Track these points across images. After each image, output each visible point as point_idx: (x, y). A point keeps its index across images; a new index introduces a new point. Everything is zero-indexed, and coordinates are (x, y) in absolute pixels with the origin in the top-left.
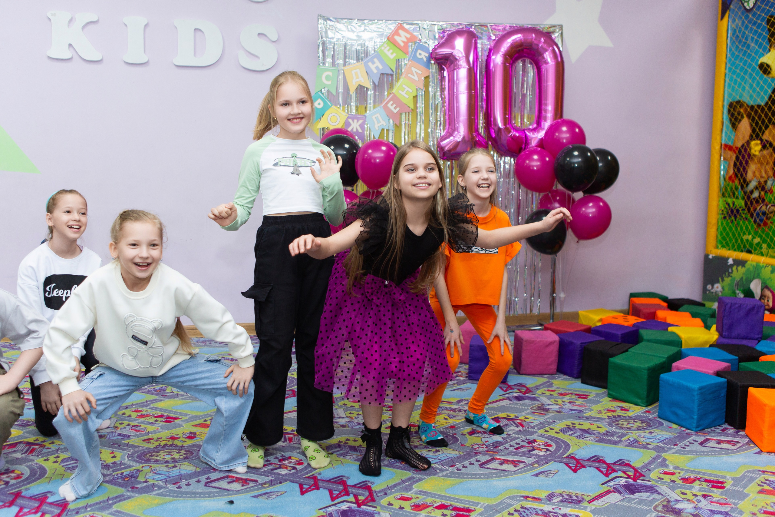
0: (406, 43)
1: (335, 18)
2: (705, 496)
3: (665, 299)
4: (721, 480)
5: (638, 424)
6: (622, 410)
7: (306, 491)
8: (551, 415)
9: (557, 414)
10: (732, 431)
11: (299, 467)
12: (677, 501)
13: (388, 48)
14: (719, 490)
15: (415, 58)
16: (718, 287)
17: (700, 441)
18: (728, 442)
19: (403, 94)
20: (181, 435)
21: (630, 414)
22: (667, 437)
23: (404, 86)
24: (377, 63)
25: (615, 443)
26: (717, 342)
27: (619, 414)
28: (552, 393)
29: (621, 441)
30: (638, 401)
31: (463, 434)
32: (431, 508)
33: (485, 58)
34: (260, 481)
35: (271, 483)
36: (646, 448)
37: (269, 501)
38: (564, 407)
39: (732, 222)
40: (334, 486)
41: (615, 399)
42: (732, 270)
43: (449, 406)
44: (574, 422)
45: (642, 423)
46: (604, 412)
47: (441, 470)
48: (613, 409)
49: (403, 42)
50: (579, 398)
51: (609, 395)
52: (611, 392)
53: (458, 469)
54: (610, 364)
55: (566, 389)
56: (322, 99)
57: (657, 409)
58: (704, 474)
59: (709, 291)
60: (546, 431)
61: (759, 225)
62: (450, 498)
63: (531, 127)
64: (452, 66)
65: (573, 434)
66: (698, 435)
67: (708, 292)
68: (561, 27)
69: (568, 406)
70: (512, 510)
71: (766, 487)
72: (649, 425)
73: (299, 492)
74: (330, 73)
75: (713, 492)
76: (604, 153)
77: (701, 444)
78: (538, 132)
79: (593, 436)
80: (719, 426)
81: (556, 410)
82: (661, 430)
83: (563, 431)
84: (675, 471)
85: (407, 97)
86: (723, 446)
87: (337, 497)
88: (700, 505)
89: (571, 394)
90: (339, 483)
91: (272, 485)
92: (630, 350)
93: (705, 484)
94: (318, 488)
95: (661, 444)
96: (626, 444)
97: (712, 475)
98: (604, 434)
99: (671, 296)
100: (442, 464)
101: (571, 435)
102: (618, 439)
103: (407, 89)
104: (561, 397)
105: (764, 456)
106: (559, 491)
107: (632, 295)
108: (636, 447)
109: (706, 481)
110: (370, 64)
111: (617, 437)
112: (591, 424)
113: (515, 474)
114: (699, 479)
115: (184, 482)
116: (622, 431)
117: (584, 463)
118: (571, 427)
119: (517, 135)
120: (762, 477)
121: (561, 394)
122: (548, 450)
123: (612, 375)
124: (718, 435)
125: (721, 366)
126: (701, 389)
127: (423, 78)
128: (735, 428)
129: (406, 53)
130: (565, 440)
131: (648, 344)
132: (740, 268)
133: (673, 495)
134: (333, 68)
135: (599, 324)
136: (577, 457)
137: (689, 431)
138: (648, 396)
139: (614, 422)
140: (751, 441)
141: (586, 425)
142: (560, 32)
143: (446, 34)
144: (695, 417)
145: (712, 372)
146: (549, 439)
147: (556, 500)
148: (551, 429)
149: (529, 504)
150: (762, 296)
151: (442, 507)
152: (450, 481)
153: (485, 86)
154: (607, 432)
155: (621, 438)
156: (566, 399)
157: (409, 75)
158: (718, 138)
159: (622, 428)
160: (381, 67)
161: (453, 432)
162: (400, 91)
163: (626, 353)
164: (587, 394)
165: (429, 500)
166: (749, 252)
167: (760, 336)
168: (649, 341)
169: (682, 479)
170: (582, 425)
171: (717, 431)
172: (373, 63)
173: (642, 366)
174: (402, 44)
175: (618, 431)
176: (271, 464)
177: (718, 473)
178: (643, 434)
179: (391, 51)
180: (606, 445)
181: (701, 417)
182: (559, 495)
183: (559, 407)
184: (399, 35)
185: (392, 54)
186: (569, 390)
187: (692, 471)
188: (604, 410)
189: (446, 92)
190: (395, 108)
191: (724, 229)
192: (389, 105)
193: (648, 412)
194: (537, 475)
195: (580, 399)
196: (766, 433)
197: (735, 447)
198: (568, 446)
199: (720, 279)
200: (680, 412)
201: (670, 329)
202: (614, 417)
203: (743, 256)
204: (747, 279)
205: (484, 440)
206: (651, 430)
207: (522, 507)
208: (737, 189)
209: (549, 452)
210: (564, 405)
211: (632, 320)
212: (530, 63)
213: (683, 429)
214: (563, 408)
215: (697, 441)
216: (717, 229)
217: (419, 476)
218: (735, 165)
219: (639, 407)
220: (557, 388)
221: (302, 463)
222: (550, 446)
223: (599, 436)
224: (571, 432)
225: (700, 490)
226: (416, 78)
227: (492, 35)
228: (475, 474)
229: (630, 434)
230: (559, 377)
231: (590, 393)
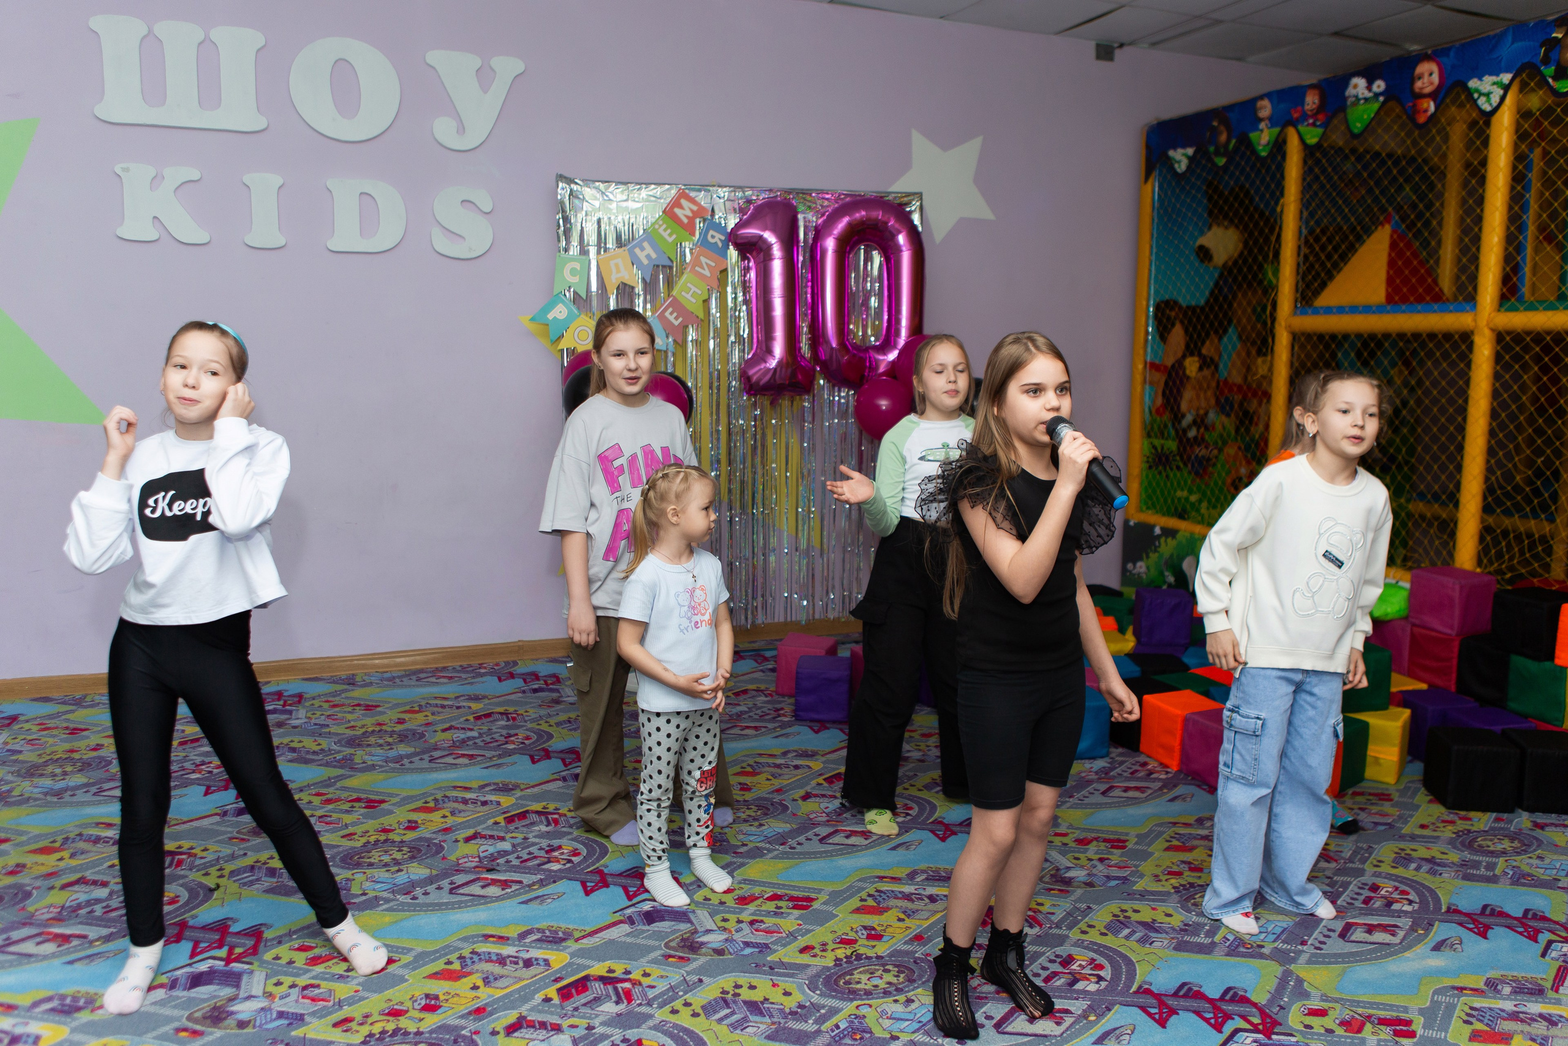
0: (692, 220)
2: (1101, 860)
4: (1122, 838)
7: (592, 890)
9: (920, 763)
11: (576, 859)
12: (1068, 868)
14: (1120, 851)
18: (1137, 789)
19: (688, 296)
20: (396, 826)
23: (689, 285)
31: (794, 800)
32: (761, 900)
34: (525, 882)
35: (542, 883)
37: (544, 907)
38: (929, 753)
39: (1160, 473)
40: (629, 881)
42: (1159, 542)
43: (771, 761)
47: (769, 851)
53: (791, 848)
58: (1103, 832)
59: (1131, 572)
61: (1197, 474)
62: (784, 885)
63: (877, 344)
64: (762, 255)
66: (1101, 782)
67: (1129, 574)
68: (920, 195)
70: (864, 895)
71: (1175, 843)
73: (582, 893)
74: (577, 264)
75: (1112, 854)
77: (1104, 793)
78: (889, 353)
83: (928, 787)
84: (1069, 831)
85: (693, 300)
86: (1131, 794)
87: (635, 895)
88: (1094, 871)
90: (635, 877)
91: (544, 886)
93: (1103, 846)
94: (607, 885)
97: (1113, 833)
100: (769, 843)
103: (693, 289)
104: (924, 739)
106: (923, 866)
109: (1105, 840)
110: (637, 251)
113: (866, 849)
114: (1096, 839)
115: (418, 891)
117: (954, 829)
120: (1171, 831)
121: (924, 735)
122: (908, 814)
124: (1125, 780)
129: (692, 234)
130: (930, 799)
132: (1168, 539)
133: (1064, 862)
134: (582, 257)
136: (945, 821)
142: (918, 204)
146: (909, 799)
147: (920, 878)
148: (911, 785)
149: (885, 887)
151: (775, 897)
152: (781, 864)
161: (780, 797)
162: (683, 293)
165: (757, 891)
169: (1076, 841)
174: (685, 221)
176: (536, 857)
177: (1120, 830)
182: (923, 871)
183: (922, 753)
187: (1089, 830)
194: (894, 848)
197: (1145, 795)
198: (934, 808)
199: (1144, 556)
203: (1174, 522)
204: (1177, 556)
205: (823, 806)
207: (878, 891)
209: (909, 818)
210: (929, 751)
212: (876, 249)
214: (927, 755)
215: (1099, 790)
217: (741, 860)
218: (1164, 394)
221: (579, 854)
222: (911, 808)
225: (1096, 853)
226: (707, 272)
228: (814, 853)
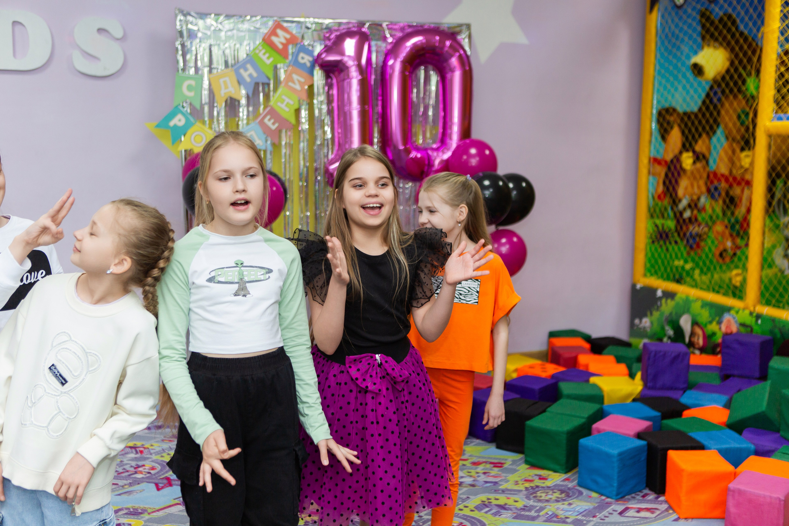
0: (285, 46)
1: (197, 13)
3: (587, 338)
5: (557, 494)
6: (540, 479)
8: (465, 489)
9: (472, 488)
10: (652, 496)
13: (263, 51)
15: (296, 63)
16: (646, 322)
17: (619, 510)
18: (648, 510)
19: (283, 106)
21: (548, 483)
22: (587, 508)
23: (284, 97)
24: (251, 70)
25: (533, 519)
26: (641, 396)
27: (538, 484)
28: (464, 463)
29: (538, 516)
30: (557, 467)
33: (381, 63)
36: (564, 522)
38: (479, 479)
39: (661, 246)
41: (533, 466)
42: (661, 302)
44: (490, 497)
45: (562, 493)
46: (521, 482)
48: (530, 478)
49: (282, 44)
50: (495, 466)
51: (527, 462)
52: (529, 459)
54: (527, 429)
55: (479, 457)
56: (183, 114)
57: (576, 476)
59: (637, 326)
60: (461, 510)
61: (691, 247)
63: (435, 146)
64: (342, 75)
65: (489, 511)
66: (618, 504)
67: (635, 328)
68: (468, 26)
69: (483, 478)
72: (568, 496)
74: (193, 83)
76: (517, 179)
77: (621, 513)
78: (444, 153)
79: (510, 512)
80: (640, 491)
81: (470, 483)
82: (581, 500)
83: (478, 508)
85: (287, 109)
86: (643, 514)
89: (486, 462)
92: (549, 409)
95: (580, 517)
96: (544, 519)
98: (521, 509)
99: (596, 334)
101: (486, 512)
102: (536, 514)
103: (287, 100)
104: (474, 467)
105: (682, 522)
107: (552, 335)
108: (555, 522)
110: (242, 71)
111: (536, 512)
112: (508, 498)
116: (540, 504)
118: (486, 503)
119: (419, 155)
121: (474, 464)
123: (529, 441)
124: (638, 503)
125: (643, 425)
126: (620, 454)
127: (306, 87)
128: (656, 493)
129: (286, 57)
130: (481, 518)
131: (569, 401)
132: (669, 301)
134: (197, 76)
135: (515, 375)
137: (609, 500)
138: (567, 461)
139: (532, 494)
140: (670, 507)
141: (502, 500)
142: (467, 33)
143: (333, 36)
144: (615, 485)
145: (632, 432)
146: (464, 519)
148: (466, 507)
150: (693, 334)
153: (380, 98)
154: (525, 506)
155: (539, 512)
156: (480, 468)
157: (291, 84)
158: (646, 150)
159: (540, 501)
160: (255, 75)
162: (279, 104)
163: (544, 414)
164: (503, 462)
166: (679, 281)
167: (685, 386)
168: (569, 397)
170: (497, 499)
171: (638, 497)
172: (246, 70)
173: (560, 429)
174: (280, 47)
175: (536, 504)
178: (562, 507)
179: (267, 55)
180: (523, 521)
181: (621, 484)
183: (472, 479)
184: (277, 35)
185: (268, 58)
186: (483, 458)
188: (521, 480)
189: (335, 105)
190: (274, 124)
191: (653, 255)
192: (266, 120)
193: (567, 479)
195: (496, 469)
196: (683, 499)
197: (654, 515)
199: (649, 313)
200: (600, 480)
201: (593, 380)
202: (532, 487)
203: (672, 286)
204: (676, 313)
206: (570, 501)
208: (666, 209)
210: (479, 476)
211: (552, 369)
212: (433, 70)
213: (603, 498)
214: (477, 481)
215: (616, 511)
216: (646, 255)
218: (664, 183)
219: (558, 474)
220: (470, 456)
222: (465, 525)
223: (516, 511)
224: (487, 509)
226: (298, 87)
227: (388, 35)
229: (548, 507)
230: (471, 442)
231: (506, 460)
